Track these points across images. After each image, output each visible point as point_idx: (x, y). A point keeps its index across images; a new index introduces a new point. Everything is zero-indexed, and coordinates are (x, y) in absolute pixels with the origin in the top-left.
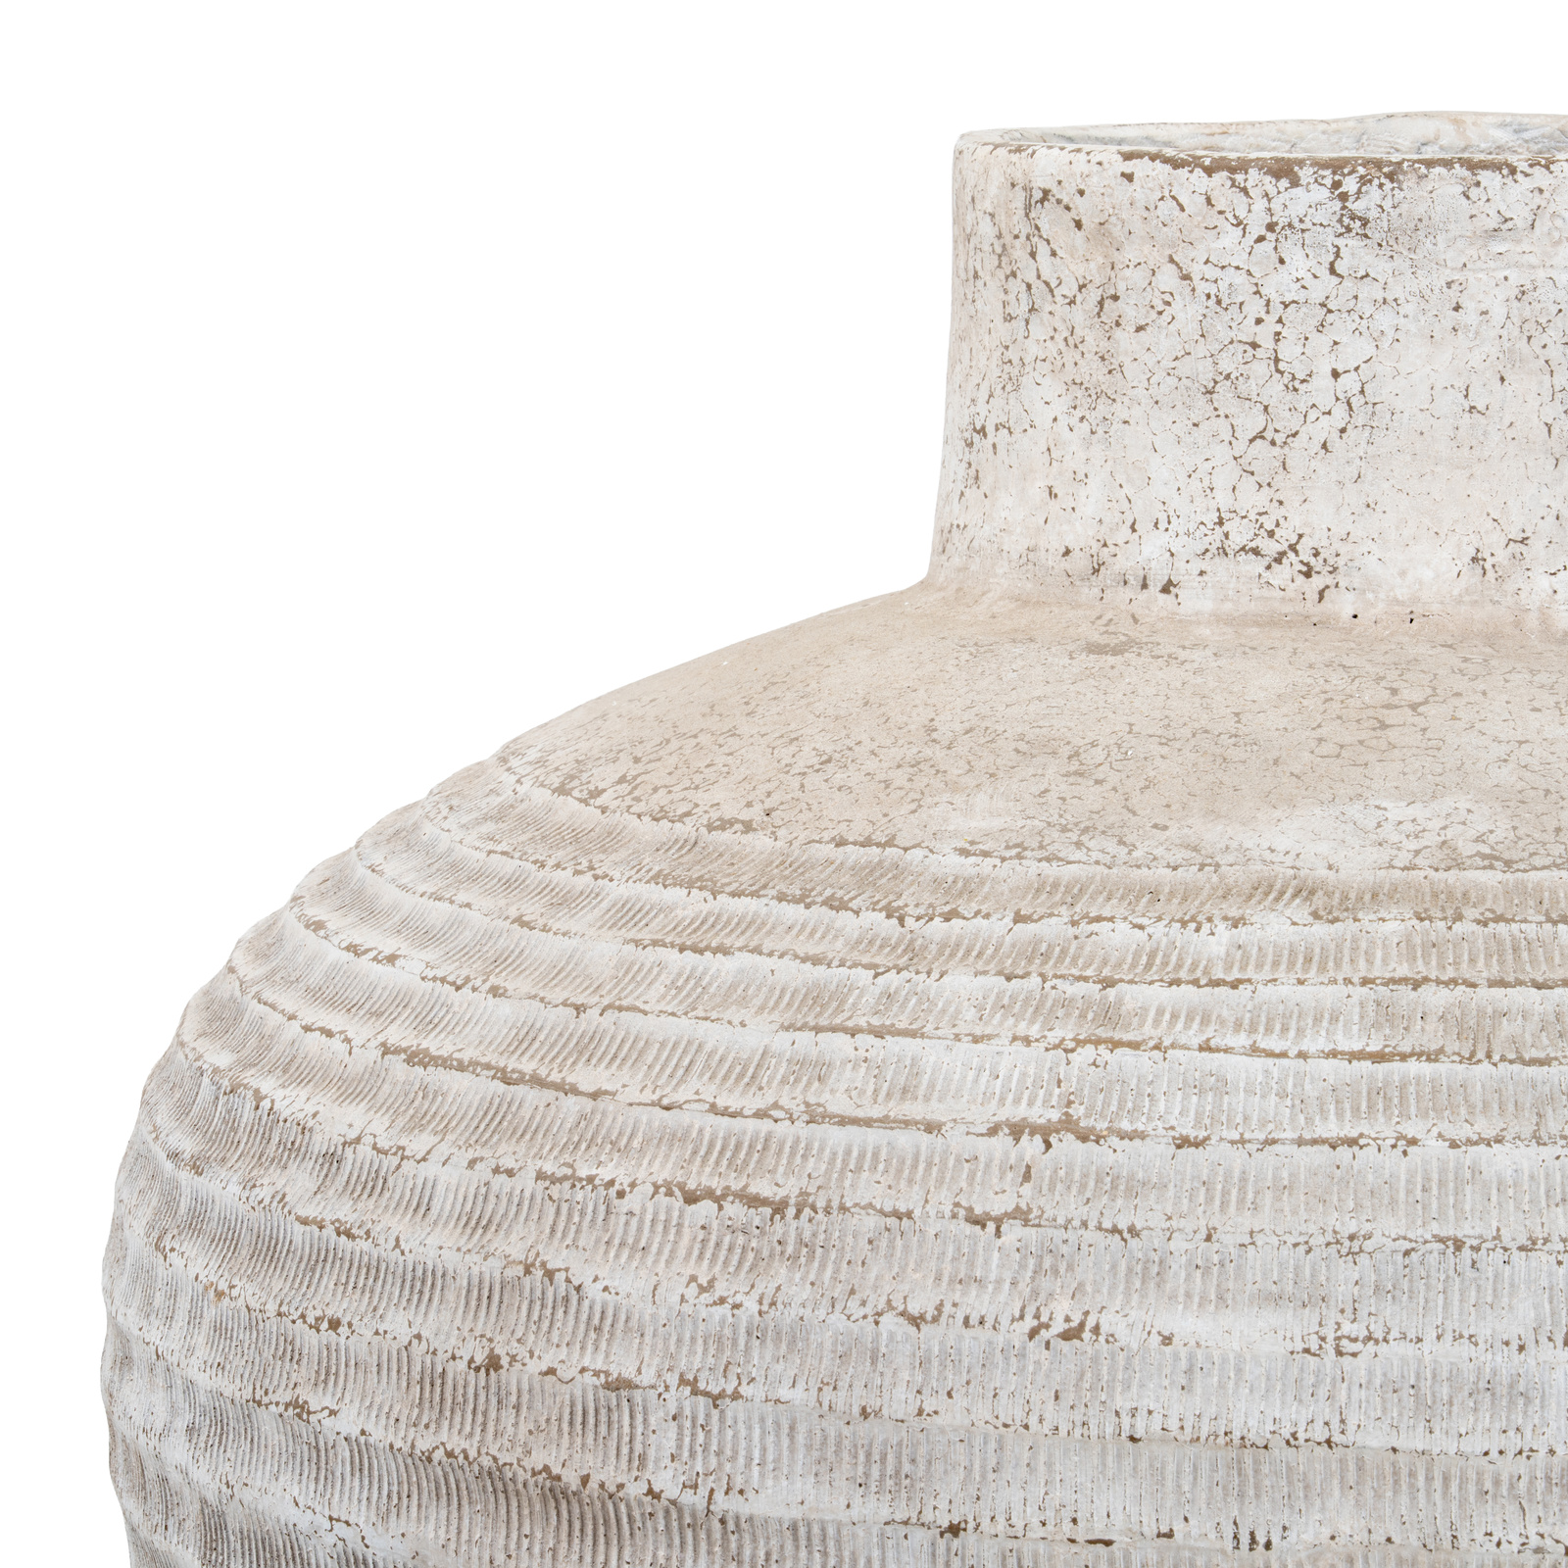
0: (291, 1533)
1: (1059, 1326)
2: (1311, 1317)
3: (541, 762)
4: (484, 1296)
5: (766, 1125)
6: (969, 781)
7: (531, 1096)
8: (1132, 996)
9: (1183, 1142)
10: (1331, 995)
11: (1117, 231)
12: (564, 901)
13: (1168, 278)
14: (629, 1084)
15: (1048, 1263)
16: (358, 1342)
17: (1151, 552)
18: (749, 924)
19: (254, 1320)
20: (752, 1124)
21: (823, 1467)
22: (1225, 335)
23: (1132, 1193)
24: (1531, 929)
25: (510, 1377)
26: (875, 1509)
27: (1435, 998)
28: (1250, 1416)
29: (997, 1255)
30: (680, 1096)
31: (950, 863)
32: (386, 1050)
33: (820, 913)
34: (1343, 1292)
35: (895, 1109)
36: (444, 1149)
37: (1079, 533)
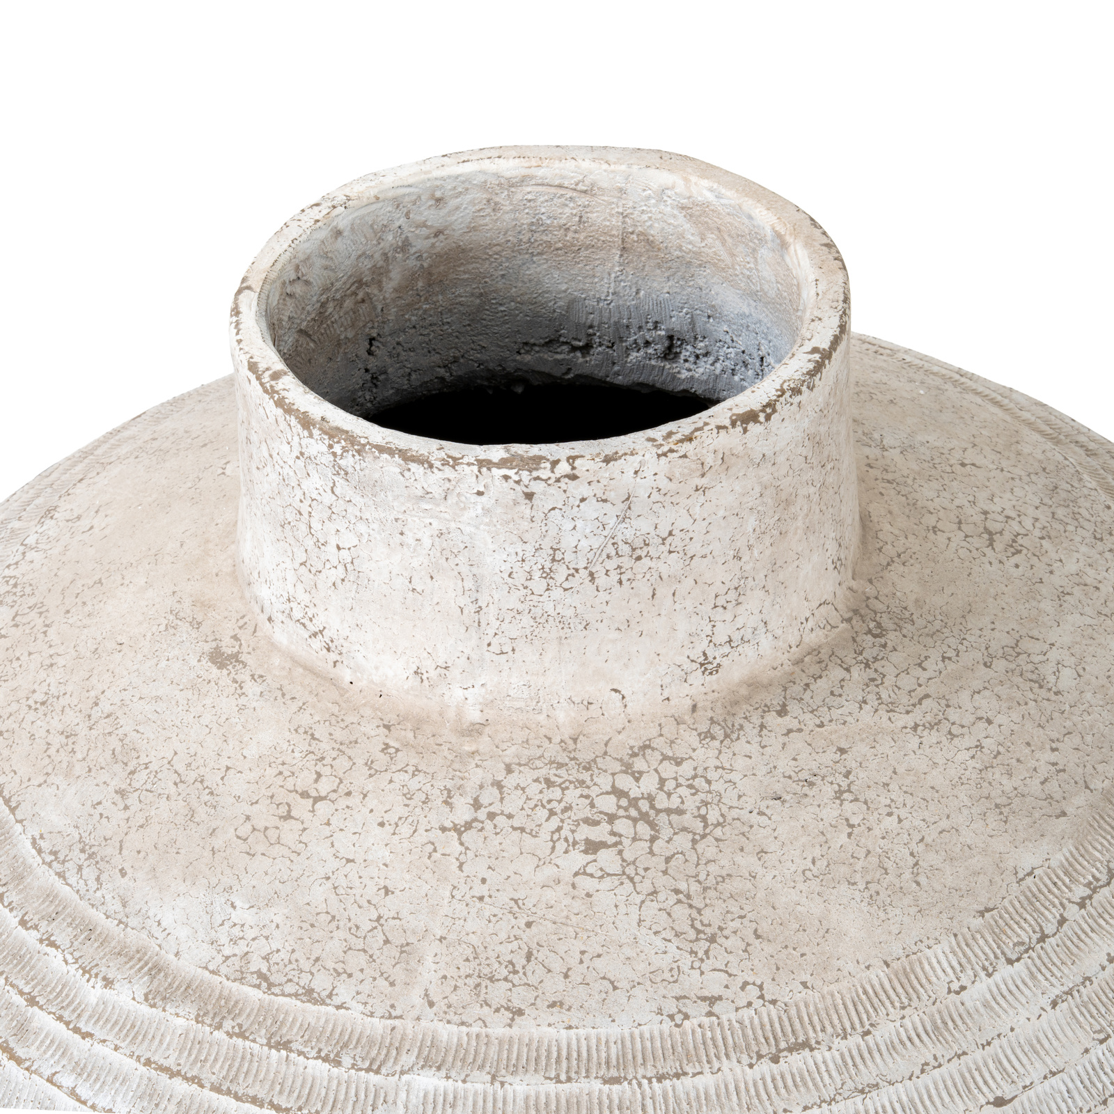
6: (78, 769)
8: (37, 1018)
13: (265, 450)
17: (264, 595)
22: (288, 500)
31: (26, 847)
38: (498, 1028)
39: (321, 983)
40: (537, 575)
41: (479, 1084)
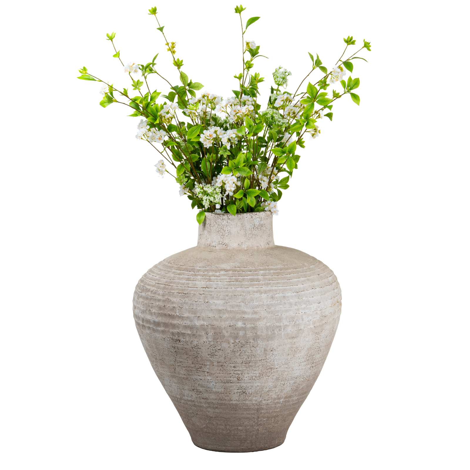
0: (149, 320)
1: (206, 302)
2: (224, 301)
3: (167, 261)
4: (164, 301)
5: (185, 288)
6: (200, 262)
7: (167, 286)
8: (212, 278)
9: (215, 288)
10: (226, 277)
11: (211, 219)
12: (169, 272)
13: (215, 223)
14: (174, 285)
15: (205, 297)
16: (154, 305)
17: (214, 244)
18: (183, 273)
19: (146, 304)
20: (184, 288)
21: (189, 313)
22: (219, 227)
23: (211, 292)
24: (241, 272)
25: (166, 307)
26: (193, 315)
27: (234, 277)
28: (220, 308)
29: (202, 297)
30: (178, 286)
31: (198, 268)
32: (156, 283)
33: (188, 272)
34: (227, 299)
35: (194, 286)
36: (161, 290)
37: (208, 243)
38: (267, 267)
39: (245, 266)
40: (252, 228)
41: (267, 271)
